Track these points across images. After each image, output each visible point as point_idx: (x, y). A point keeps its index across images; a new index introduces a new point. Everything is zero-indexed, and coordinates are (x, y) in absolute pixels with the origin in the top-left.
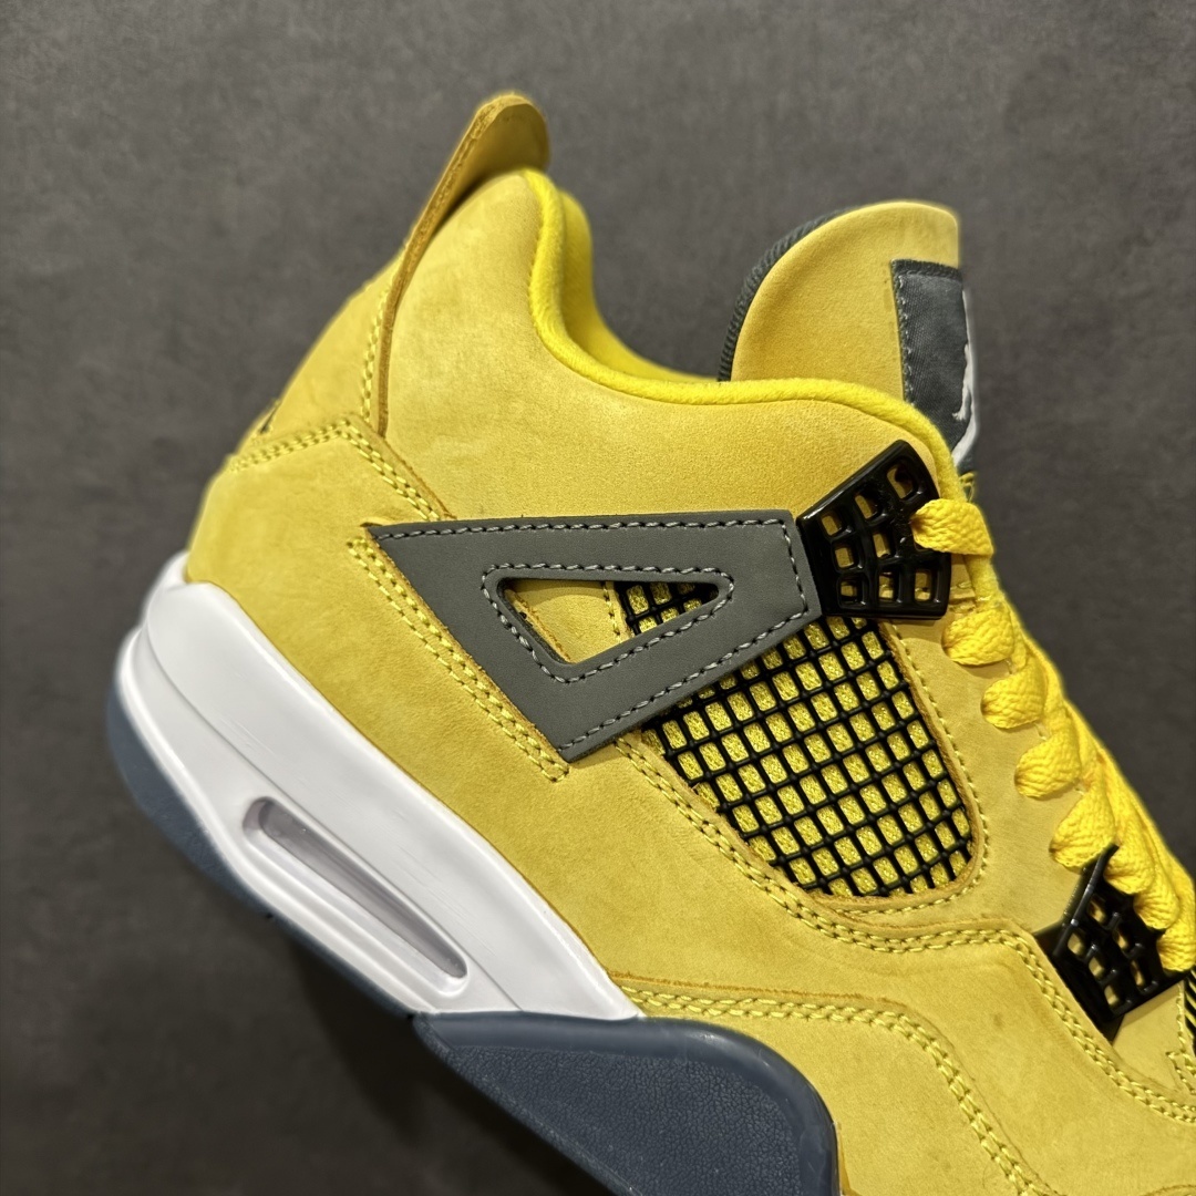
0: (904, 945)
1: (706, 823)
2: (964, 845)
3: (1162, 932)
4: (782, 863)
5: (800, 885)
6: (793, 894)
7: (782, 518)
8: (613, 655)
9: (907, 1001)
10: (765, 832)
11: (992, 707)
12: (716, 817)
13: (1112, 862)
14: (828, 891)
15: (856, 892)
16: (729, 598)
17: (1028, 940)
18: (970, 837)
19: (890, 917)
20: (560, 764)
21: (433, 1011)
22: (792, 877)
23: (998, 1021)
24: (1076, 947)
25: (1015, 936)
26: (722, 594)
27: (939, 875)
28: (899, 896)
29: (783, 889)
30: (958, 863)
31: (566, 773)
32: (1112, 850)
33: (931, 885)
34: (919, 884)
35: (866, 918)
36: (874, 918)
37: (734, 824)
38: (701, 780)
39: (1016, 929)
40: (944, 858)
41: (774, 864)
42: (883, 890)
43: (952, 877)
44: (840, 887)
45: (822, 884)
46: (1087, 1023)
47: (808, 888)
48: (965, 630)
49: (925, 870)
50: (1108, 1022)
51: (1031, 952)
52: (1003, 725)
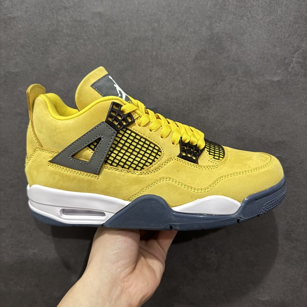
0: (159, 169)
1: (122, 170)
2: (159, 150)
3: (197, 144)
4: (135, 169)
5: (139, 170)
6: (139, 172)
7: (103, 123)
8: (93, 156)
9: (163, 176)
10: (130, 166)
11: (151, 129)
12: (122, 169)
13: (182, 140)
14: (143, 169)
15: (147, 166)
16: (103, 138)
17: (176, 158)
18: (159, 149)
19: (155, 166)
20: (98, 176)
21: (104, 222)
22: (137, 170)
23: (178, 171)
24: (184, 154)
25: (174, 158)
26: (102, 138)
27: (158, 156)
28: (154, 163)
29: (137, 172)
30: (159, 153)
31: (99, 177)
32: (181, 138)
33: (157, 159)
34: (156, 160)
35: (151, 168)
36: (152, 168)
37: (125, 168)
38: (117, 165)
39: (174, 157)
40: (157, 154)
41: (134, 170)
42: (151, 164)
43: (160, 156)
44: (145, 167)
45: (142, 168)
46: (192, 164)
47: (141, 170)
48: (140, 121)
49: (155, 157)
50: (196, 162)
51: (178, 159)
52: (155, 131)
